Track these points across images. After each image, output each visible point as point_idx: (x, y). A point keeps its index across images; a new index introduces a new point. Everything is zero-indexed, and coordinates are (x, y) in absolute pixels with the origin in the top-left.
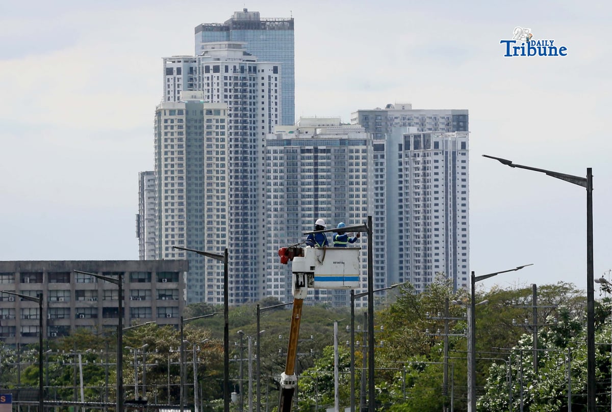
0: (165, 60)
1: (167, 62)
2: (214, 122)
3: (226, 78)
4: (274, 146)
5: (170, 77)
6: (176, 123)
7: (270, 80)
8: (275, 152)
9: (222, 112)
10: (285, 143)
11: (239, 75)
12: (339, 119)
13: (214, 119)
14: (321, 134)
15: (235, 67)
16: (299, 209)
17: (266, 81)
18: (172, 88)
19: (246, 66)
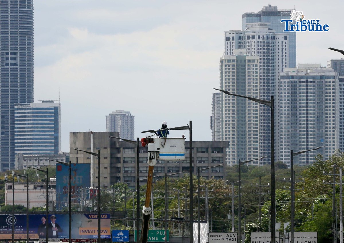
0: (226, 33)
1: (227, 34)
2: (252, 66)
3: (258, 42)
4: (284, 79)
5: (228, 42)
6: (231, 66)
7: (282, 43)
8: (285, 82)
9: (256, 61)
10: (290, 77)
11: (266, 41)
12: (320, 64)
13: (252, 64)
14: (310, 73)
15: (263, 36)
16: (298, 113)
17: (280, 44)
18: (229, 48)
19: (269, 36)
